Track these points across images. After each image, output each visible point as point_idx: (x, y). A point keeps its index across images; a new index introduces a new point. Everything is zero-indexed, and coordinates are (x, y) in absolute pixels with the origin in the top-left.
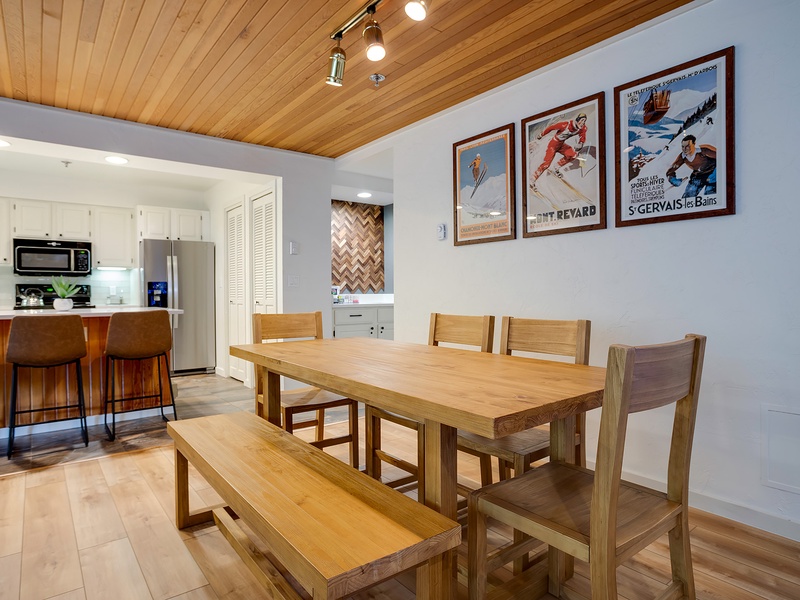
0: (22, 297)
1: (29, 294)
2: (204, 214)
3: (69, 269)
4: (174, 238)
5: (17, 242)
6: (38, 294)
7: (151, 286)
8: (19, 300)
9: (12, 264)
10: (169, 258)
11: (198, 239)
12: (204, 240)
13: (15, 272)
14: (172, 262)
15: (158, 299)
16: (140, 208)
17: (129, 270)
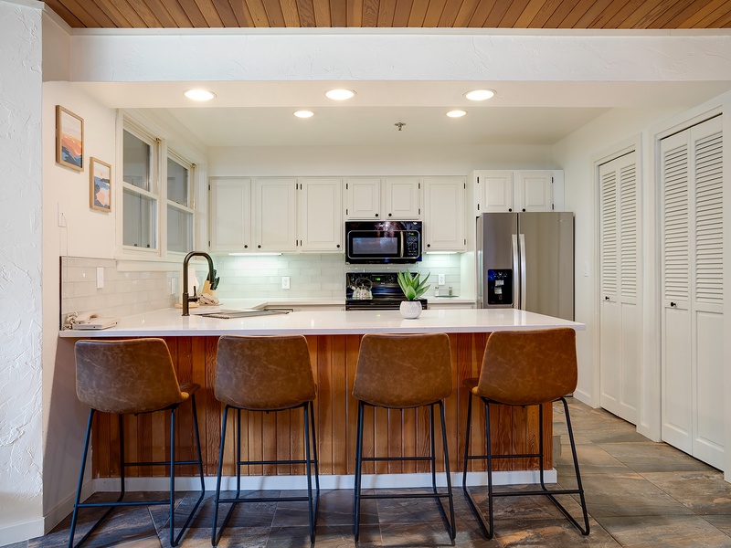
0: (353, 288)
1: (359, 285)
2: (556, 174)
3: (398, 255)
4: (518, 210)
5: (349, 226)
6: (367, 284)
7: (492, 275)
8: (349, 291)
9: (344, 251)
10: (514, 237)
11: (549, 209)
12: (556, 210)
13: (347, 260)
14: (519, 242)
15: (499, 291)
16: (476, 173)
17: (460, 254)
